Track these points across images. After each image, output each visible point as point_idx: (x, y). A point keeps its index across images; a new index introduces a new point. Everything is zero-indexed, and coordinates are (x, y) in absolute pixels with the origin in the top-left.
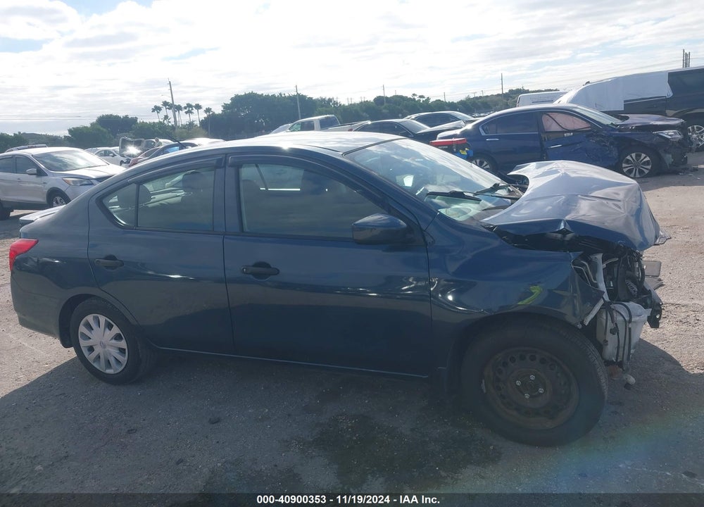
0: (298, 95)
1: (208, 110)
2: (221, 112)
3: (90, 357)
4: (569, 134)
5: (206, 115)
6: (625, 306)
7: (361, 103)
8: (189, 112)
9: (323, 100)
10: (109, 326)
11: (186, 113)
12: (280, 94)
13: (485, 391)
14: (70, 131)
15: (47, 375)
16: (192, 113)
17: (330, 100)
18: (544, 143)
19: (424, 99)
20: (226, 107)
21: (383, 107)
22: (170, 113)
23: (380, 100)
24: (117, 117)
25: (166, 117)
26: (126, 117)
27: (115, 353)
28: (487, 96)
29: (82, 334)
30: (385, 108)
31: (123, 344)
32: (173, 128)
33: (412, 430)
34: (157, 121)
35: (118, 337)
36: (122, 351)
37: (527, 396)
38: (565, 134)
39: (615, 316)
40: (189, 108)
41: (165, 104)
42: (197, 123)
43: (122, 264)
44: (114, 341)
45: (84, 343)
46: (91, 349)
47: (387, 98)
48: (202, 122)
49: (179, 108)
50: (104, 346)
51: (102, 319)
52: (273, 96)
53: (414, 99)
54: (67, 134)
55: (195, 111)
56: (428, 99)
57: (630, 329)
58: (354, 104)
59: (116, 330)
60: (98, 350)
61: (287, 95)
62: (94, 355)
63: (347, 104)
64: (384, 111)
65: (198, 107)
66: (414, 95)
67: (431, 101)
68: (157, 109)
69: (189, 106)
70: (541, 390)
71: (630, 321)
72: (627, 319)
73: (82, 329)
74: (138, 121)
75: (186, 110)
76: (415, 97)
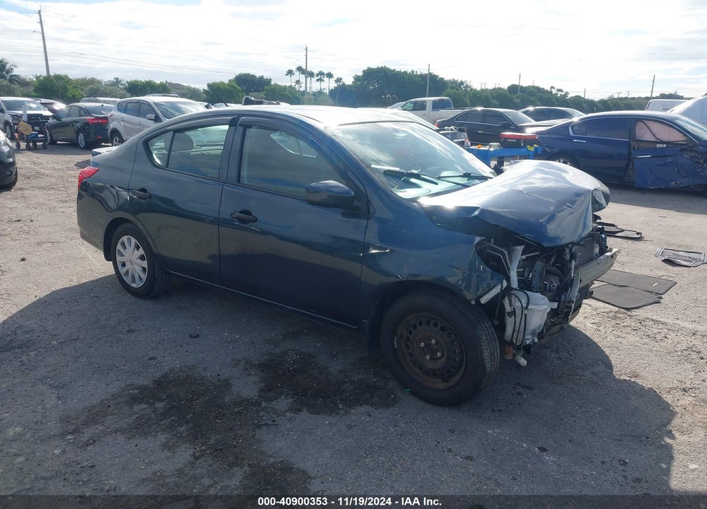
0: (430, 74)
1: (339, 80)
2: (351, 83)
3: (122, 271)
4: (661, 145)
5: (336, 85)
6: (526, 293)
7: (494, 89)
8: (320, 80)
9: (454, 82)
10: (138, 248)
11: (318, 80)
12: (413, 72)
13: (396, 347)
14: (209, 85)
15: (93, 282)
16: (323, 80)
17: (462, 83)
18: (633, 151)
19: (562, 94)
20: (357, 78)
21: (516, 96)
22: (302, 78)
23: (513, 89)
24: (254, 76)
25: (298, 82)
26: (262, 77)
27: (139, 270)
28: (634, 98)
29: (119, 250)
30: (517, 98)
31: (145, 264)
32: (303, 93)
33: (340, 372)
34: (288, 85)
35: (142, 258)
36: (144, 269)
37: (428, 357)
38: (658, 145)
39: (513, 301)
40: (321, 75)
41: (299, 69)
42: (327, 91)
43: (150, 197)
44: (139, 260)
45: (119, 259)
46: (124, 265)
47: (522, 87)
48: (332, 92)
49: (311, 75)
50: (132, 263)
51: (133, 240)
52: (405, 72)
53: (551, 92)
54: (206, 88)
55: (326, 79)
56: (567, 93)
57: (526, 315)
58: (486, 90)
59: (141, 251)
60: (128, 266)
61: (419, 73)
62: (125, 269)
63: (479, 89)
64: (516, 100)
65: (330, 75)
66: (552, 87)
67: (570, 96)
68: (290, 72)
69: (321, 73)
70: (439, 354)
71: (526, 308)
72: (525, 305)
73: (119, 247)
74: (272, 83)
75: (317, 78)
76: (553, 90)
